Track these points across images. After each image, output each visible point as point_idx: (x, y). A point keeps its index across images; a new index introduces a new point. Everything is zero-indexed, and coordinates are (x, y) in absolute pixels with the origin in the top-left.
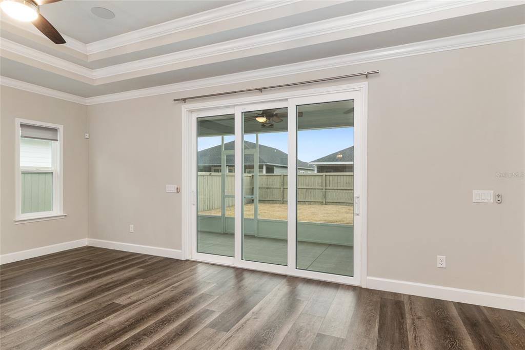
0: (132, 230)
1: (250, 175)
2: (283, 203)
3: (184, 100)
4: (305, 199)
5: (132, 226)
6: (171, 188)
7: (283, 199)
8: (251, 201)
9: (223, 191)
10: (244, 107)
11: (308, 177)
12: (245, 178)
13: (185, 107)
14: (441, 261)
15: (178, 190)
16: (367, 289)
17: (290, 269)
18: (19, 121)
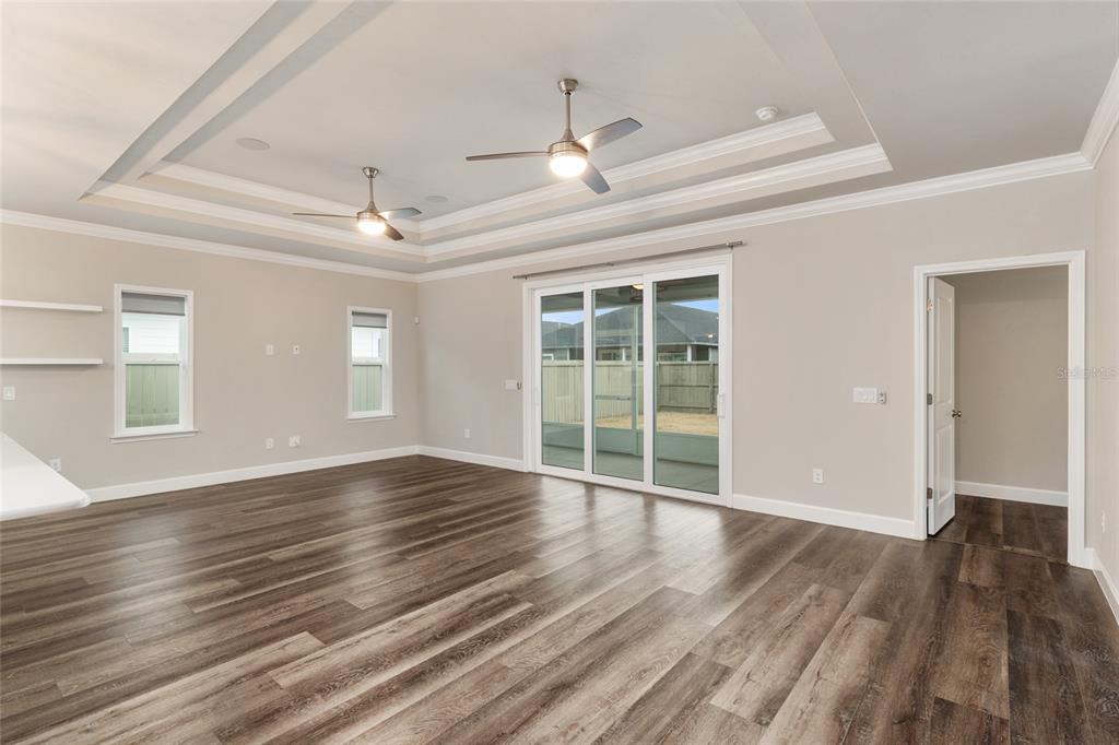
0: (467, 436)
3: (526, 277)
5: (467, 431)
6: (511, 385)
10: (593, 283)
13: (526, 285)
14: (818, 475)
15: (519, 386)
16: (732, 509)
17: (647, 485)
18: (350, 309)
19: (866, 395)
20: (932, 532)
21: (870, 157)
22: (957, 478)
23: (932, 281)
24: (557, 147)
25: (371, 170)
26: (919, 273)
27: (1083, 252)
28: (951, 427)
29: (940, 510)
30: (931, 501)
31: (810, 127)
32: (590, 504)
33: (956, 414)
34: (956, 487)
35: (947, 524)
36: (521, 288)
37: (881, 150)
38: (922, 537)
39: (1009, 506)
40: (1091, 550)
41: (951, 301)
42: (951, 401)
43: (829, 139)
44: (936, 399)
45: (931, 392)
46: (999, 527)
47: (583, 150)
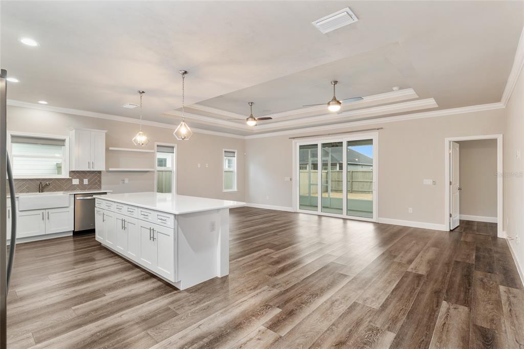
1: (326, 171)
2: (351, 192)
3: (294, 138)
4: (370, 189)
6: (288, 179)
7: (352, 189)
8: (327, 191)
9: (310, 181)
10: (323, 141)
11: (367, 173)
12: (323, 174)
13: (294, 141)
14: (410, 210)
15: (291, 179)
16: (378, 223)
17: (344, 216)
18: (224, 150)
19: (428, 182)
20: (452, 229)
21: (431, 102)
22: (460, 213)
23: (451, 143)
24: (331, 103)
25: (252, 103)
26: (447, 140)
27: (502, 135)
28: (458, 194)
29: (454, 222)
30: (451, 218)
31: (410, 92)
32: (320, 223)
33: (460, 189)
34: (460, 217)
35: (457, 227)
36: (292, 142)
37: (434, 100)
38: (448, 230)
39: (479, 223)
40: (505, 232)
41: (458, 149)
42: (458, 184)
43: (417, 97)
44: (453, 183)
45: (451, 181)
46: (475, 228)
47: (340, 103)
